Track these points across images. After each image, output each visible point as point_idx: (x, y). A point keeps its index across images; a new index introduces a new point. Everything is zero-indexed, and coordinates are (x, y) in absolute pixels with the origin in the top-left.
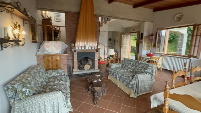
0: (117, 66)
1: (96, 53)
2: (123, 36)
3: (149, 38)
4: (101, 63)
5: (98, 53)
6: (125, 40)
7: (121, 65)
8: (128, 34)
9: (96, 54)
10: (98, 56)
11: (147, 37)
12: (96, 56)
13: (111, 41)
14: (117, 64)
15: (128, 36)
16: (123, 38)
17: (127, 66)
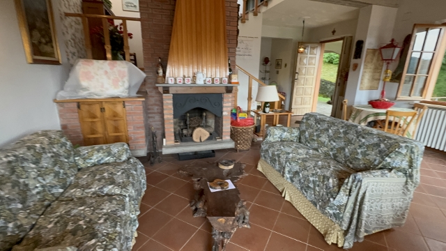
0: (286, 135)
1: (225, 95)
2: (301, 50)
3: (381, 53)
4: (238, 125)
5: (230, 95)
6: (305, 61)
7: (296, 133)
8: (316, 45)
9: (225, 100)
10: (230, 104)
11: (374, 51)
12: (224, 105)
13: (269, 63)
14: (284, 131)
15: (315, 51)
16: (302, 55)
17: (315, 138)
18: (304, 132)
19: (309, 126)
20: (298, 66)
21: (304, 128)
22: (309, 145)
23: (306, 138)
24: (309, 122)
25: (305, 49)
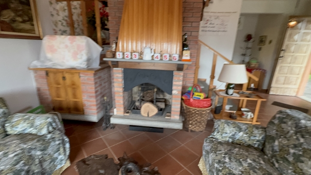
7: (259, 136)
17: (291, 159)
18: (273, 139)
19: (283, 134)
20: (286, 42)
21: (273, 133)
22: (277, 165)
23: (273, 150)
24: (283, 125)
25: (298, 22)
